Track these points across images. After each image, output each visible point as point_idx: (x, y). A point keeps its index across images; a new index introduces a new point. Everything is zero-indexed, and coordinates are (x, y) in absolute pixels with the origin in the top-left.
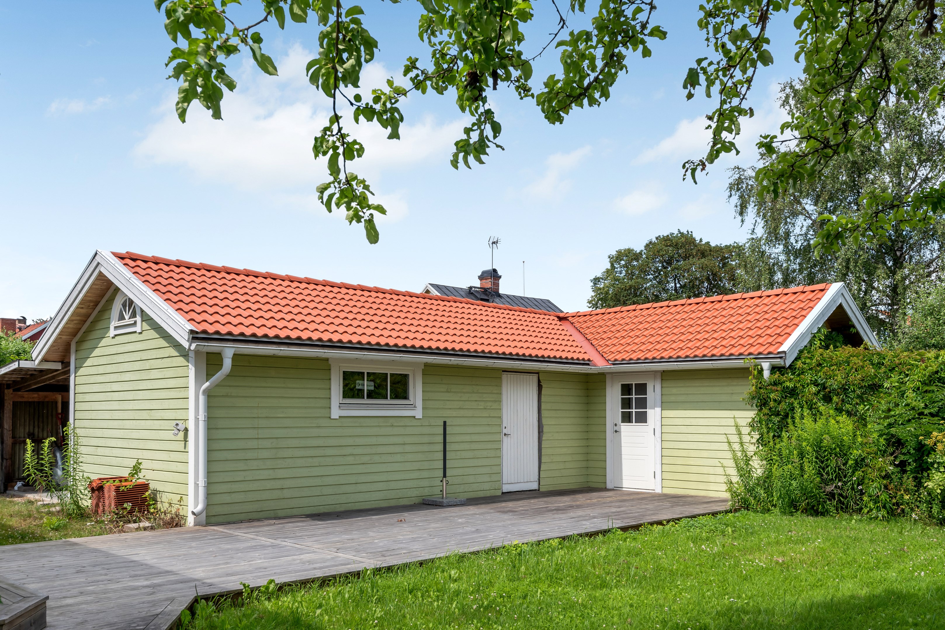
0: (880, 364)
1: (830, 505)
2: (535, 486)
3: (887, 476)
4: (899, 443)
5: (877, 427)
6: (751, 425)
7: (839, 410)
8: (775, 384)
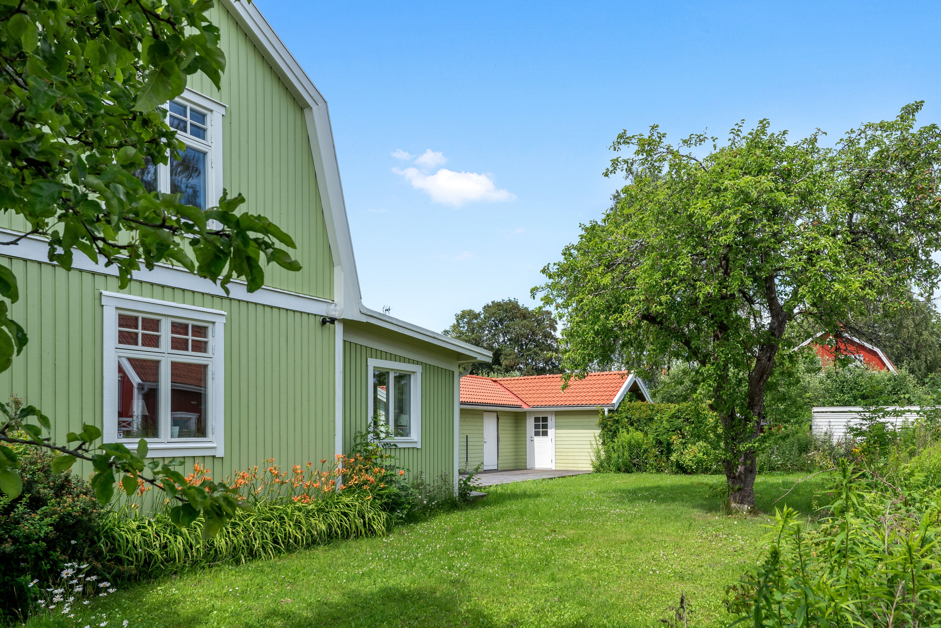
0: (653, 409)
1: (634, 469)
2: (496, 468)
3: (656, 456)
4: (660, 443)
5: (652, 436)
6: (599, 436)
7: (637, 429)
8: (610, 418)
